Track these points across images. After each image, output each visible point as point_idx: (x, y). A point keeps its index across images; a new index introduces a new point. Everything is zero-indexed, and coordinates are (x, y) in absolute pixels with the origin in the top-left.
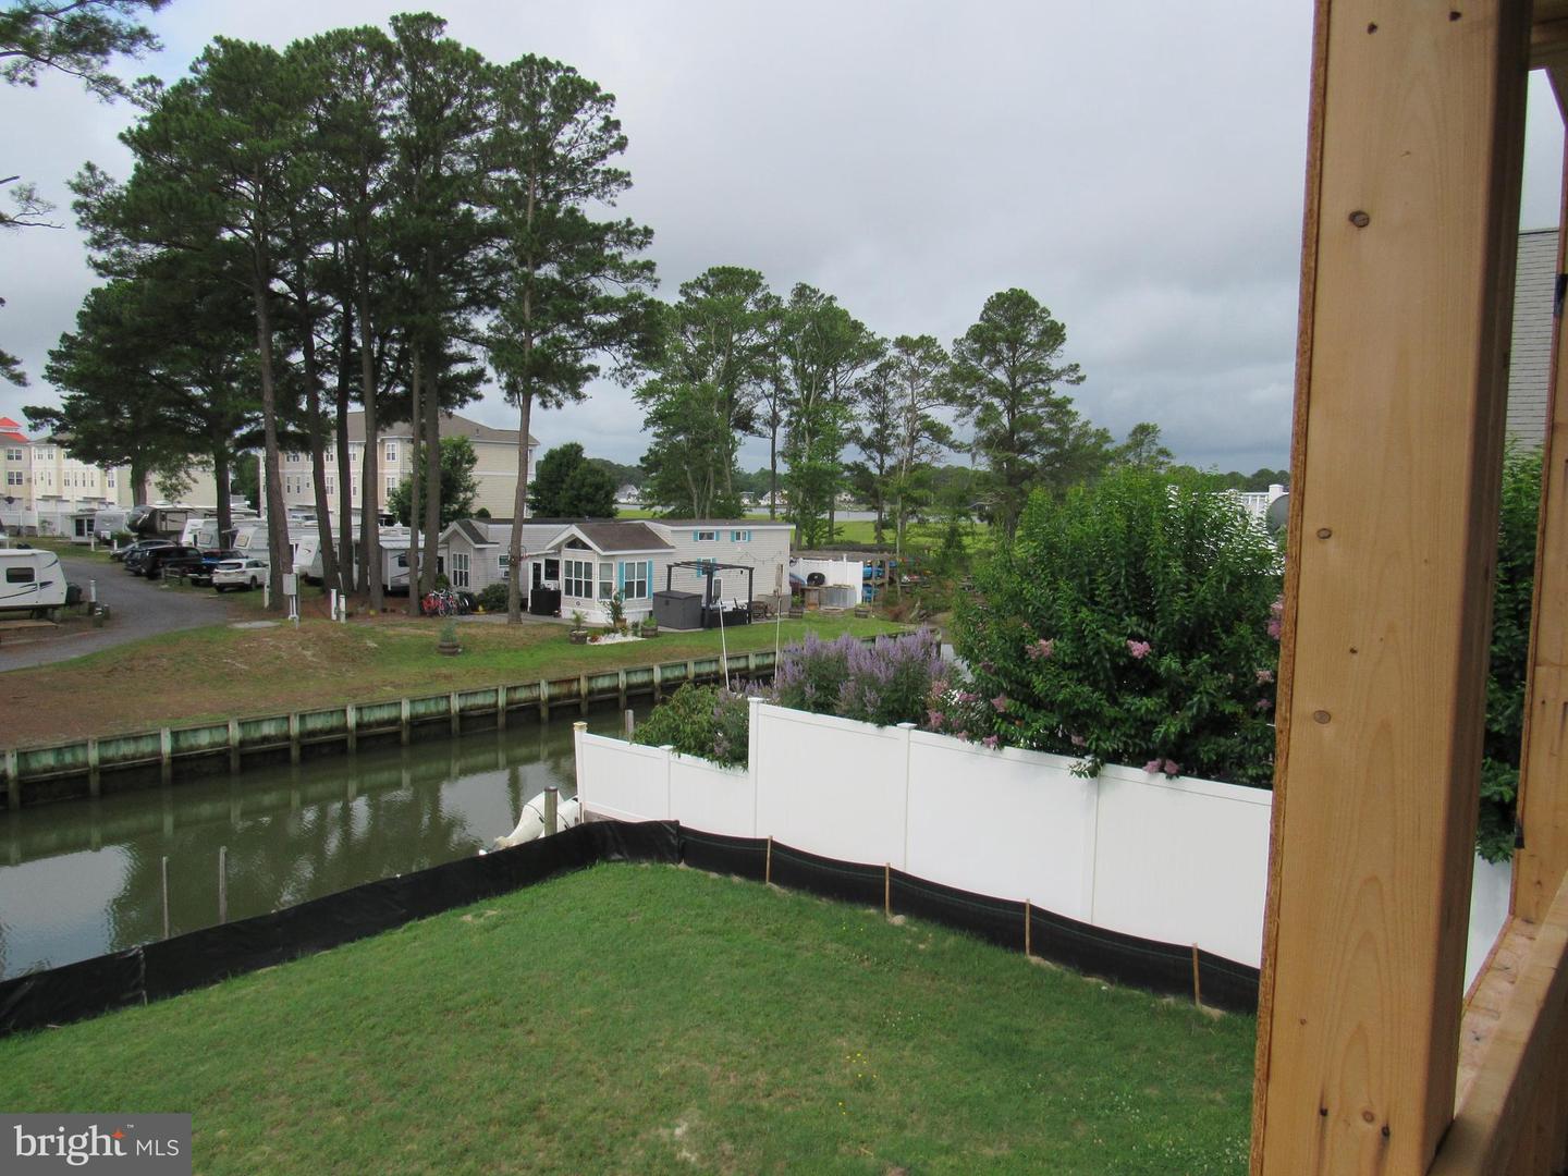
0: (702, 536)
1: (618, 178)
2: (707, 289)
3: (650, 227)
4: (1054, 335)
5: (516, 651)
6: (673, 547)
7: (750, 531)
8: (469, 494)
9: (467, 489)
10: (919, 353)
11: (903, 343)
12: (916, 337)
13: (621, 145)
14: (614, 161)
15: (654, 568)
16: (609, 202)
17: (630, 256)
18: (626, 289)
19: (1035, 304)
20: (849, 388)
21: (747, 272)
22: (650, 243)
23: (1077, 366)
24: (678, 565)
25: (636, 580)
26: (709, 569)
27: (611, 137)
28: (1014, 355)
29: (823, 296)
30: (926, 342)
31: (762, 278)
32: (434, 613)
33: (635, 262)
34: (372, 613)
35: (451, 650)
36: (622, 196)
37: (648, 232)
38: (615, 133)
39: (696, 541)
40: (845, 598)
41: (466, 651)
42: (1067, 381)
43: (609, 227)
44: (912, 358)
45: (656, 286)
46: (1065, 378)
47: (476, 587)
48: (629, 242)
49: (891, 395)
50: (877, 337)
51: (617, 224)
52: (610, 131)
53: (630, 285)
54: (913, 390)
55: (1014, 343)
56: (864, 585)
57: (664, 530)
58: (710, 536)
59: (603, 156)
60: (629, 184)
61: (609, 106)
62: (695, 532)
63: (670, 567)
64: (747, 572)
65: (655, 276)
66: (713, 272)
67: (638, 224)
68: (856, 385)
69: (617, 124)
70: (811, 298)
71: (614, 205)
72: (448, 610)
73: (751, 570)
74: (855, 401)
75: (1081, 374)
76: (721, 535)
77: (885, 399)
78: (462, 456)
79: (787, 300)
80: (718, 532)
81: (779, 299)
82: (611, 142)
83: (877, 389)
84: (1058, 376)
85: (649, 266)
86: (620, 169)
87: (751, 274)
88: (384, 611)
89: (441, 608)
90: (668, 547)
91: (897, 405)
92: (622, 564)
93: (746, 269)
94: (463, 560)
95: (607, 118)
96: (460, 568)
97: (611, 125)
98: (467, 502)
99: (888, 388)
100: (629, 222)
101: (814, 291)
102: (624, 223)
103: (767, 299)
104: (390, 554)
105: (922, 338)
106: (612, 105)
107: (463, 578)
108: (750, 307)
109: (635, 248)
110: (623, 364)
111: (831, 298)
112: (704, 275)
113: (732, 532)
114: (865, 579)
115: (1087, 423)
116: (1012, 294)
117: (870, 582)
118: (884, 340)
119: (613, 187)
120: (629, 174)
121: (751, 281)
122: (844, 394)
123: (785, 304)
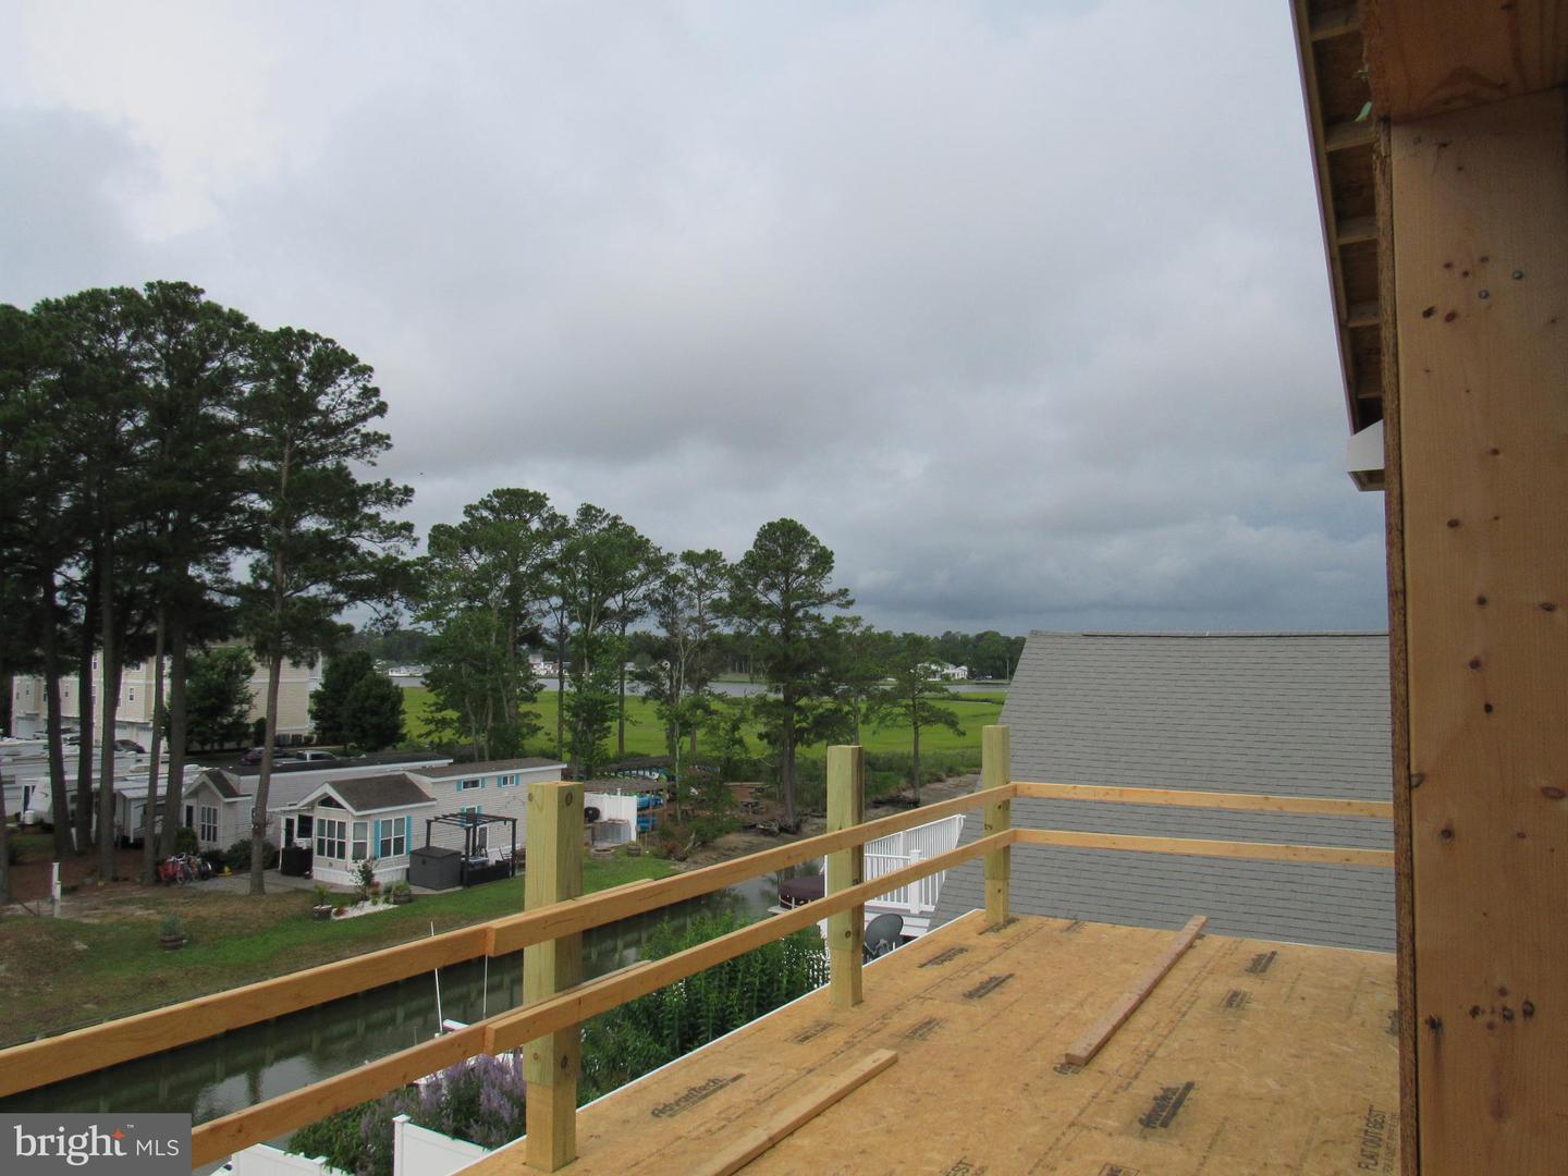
0: (466, 785)
1: (381, 440)
2: (492, 509)
3: (410, 486)
4: (823, 560)
5: (250, 936)
6: (434, 799)
7: (517, 775)
8: (245, 707)
9: (241, 702)
10: (706, 566)
11: (689, 557)
12: (701, 551)
13: (381, 409)
14: (373, 425)
15: (413, 825)
16: (369, 462)
17: (390, 515)
18: (384, 549)
19: (806, 533)
20: (637, 601)
21: (532, 494)
22: (410, 501)
23: (846, 590)
24: (437, 819)
25: (393, 837)
26: (471, 819)
27: (372, 402)
28: (787, 580)
29: (607, 515)
30: (712, 557)
31: (547, 499)
32: (172, 879)
33: (393, 523)
34: (100, 884)
35: (174, 944)
36: (382, 456)
37: (408, 491)
38: (374, 399)
39: (459, 790)
40: (619, 832)
41: (193, 941)
42: (838, 605)
43: (367, 488)
44: (698, 571)
45: (415, 545)
46: (835, 602)
47: (225, 843)
48: (389, 500)
49: (681, 604)
50: (664, 553)
51: (376, 485)
52: (369, 398)
53: (387, 544)
54: (700, 602)
55: (787, 569)
56: (639, 816)
57: (425, 783)
58: (475, 784)
59: (364, 418)
60: (389, 446)
61: (366, 376)
62: (459, 782)
63: (429, 822)
64: (509, 823)
65: (414, 535)
66: (497, 494)
67: (398, 484)
68: (644, 597)
69: (376, 391)
70: (597, 517)
71: (374, 464)
72: (187, 877)
73: (514, 821)
74: (644, 612)
75: (849, 598)
76: (487, 782)
77: (674, 609)
78: (239, 667)
79: (573, 518)
80: (483, 779)
81: (564, 518)
82: (371, 406)
83: (666, 599)
84: (830, 598)
85: (408, 527)
86: (380, 432)
87: (536, 495)
88: (116, 879)
89: (180, 875)
90: (429, 799)
91: (688, 614)
92: (377, 822)
93: (531, 491)
94: (211, 815)
95: (365, 388)
96: (209, 821)
97: (369, 393)
98: (242, 714)
99: (677, 599)
100: (388, 482)
101: (599, 511)
102: (383, 484)
103: (554, 517)
104: (133, 805)
105: (708, 552)
106: (370, 376)
107: (211, 834)
108: (535, 525)
109: (394, 506)
110: (383, 615)
111: (616, 518)
112: (489, 496)
113: (499, 777)
114: (639, 810)
115: (870, 628)
116: (783, 525)
117: (647, 812)
118: (670, 555)
119: (374, 448)
120: (388, 437)
121: (537, 502)
122: (632, 606)
123: (571, 523)
